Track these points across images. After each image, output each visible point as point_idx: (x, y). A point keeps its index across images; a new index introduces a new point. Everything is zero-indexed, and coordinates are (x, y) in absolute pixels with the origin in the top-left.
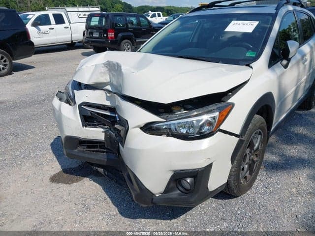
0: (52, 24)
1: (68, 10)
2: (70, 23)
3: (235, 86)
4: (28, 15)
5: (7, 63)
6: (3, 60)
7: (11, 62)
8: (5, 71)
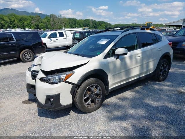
0: (58, 37)
1: (66, 30)
2: (66, 36)
3: (81, 64)
4: (47, 33)
5: (32, 56)
6: (30, 54)
7: (33, 56)
8: (30, 59)
